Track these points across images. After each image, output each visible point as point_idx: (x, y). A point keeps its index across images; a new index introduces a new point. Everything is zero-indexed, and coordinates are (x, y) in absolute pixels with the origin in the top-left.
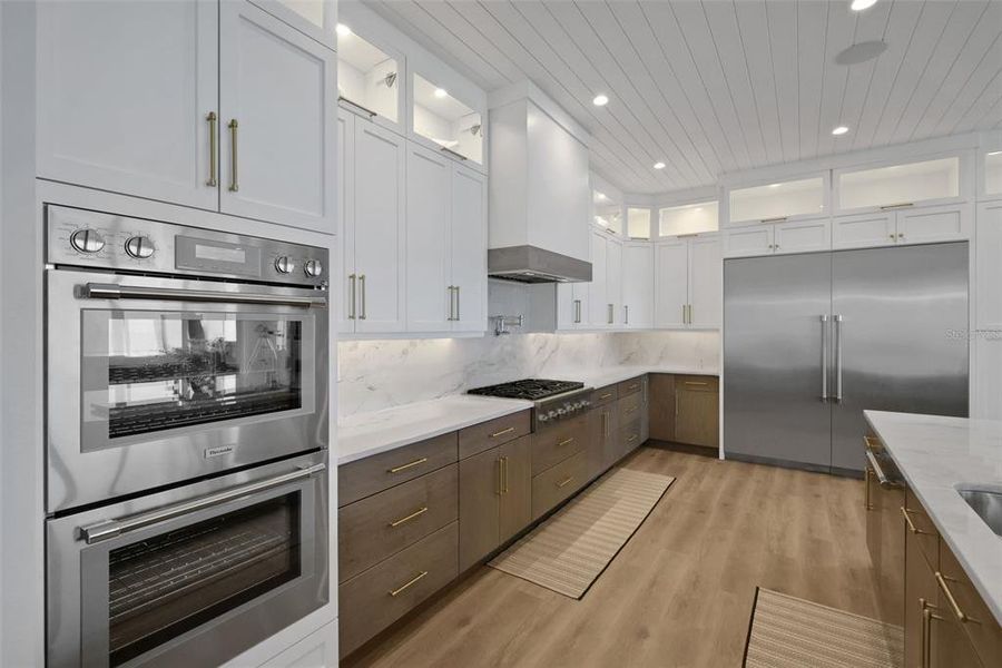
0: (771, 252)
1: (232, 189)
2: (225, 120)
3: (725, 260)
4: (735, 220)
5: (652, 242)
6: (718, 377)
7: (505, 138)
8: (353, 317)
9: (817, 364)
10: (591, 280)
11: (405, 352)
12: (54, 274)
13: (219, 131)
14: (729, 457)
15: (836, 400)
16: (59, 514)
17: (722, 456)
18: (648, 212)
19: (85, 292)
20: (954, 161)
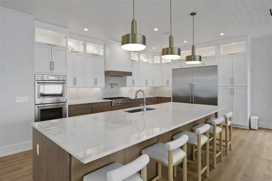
1: (53, 70)
2: (52, 62)
3: (172, 69)
5: (161, 65)
6: (171, 98)
8: (74, 84)
10: (132, 75)
11: (88, 90)
12: (36, 81)
13: (52, 63)
16: (36, 105)
18: (159, 57)
19: (38, 83)
20: (214, 47)
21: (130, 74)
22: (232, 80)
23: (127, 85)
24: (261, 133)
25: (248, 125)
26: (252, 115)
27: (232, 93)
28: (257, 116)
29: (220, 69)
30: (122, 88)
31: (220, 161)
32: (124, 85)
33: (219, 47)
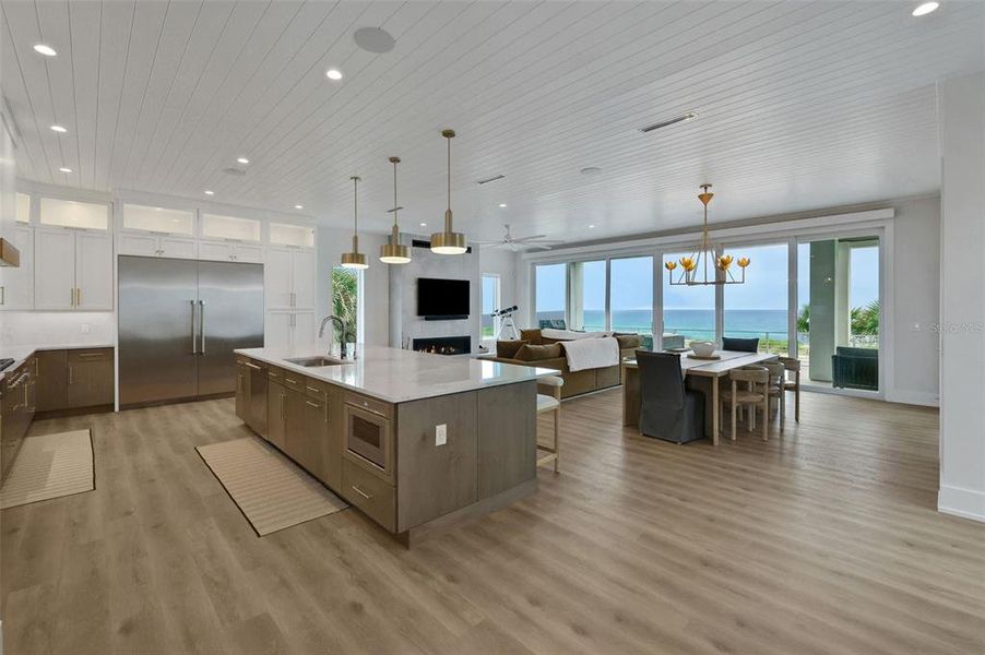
0: (157, 255)
3: (121, 255)
4: (129, 227)
5: (32, 227)
6: (113, 348)
9: (189, 334)
14: (122, 408)
15: (202, 353)
17: (117, 409)
20: (257, 222)
22: (293, 297)
27: (293, 322)
33: (267, 227)
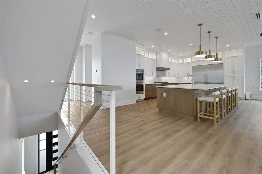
1: (140, 67)
3: (192, 66)
4: (193, 61)
7: (158, 56)
18: (182, 59)
20: (221, 52)
21: (168, 69)
22: (233, 72)
23: (166, 75)
24: (253, 102)
25: (244, 97)
26: (246, 91)
27: (233, 78)
28: (250, 92)
29: (225, 66)
30: (163, 77)
31: (228, 113)
32: (164, 75)
33: (224, 53)
